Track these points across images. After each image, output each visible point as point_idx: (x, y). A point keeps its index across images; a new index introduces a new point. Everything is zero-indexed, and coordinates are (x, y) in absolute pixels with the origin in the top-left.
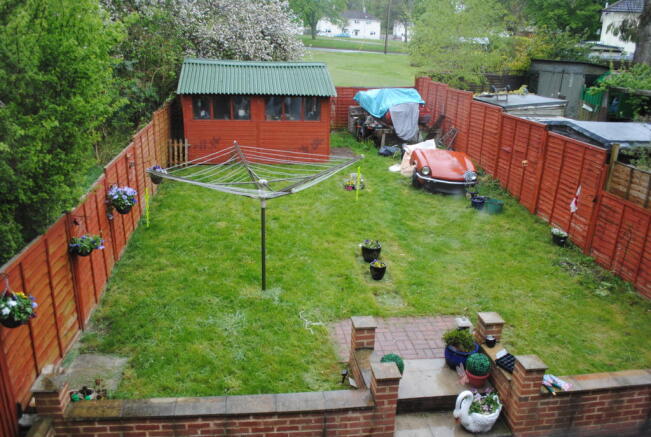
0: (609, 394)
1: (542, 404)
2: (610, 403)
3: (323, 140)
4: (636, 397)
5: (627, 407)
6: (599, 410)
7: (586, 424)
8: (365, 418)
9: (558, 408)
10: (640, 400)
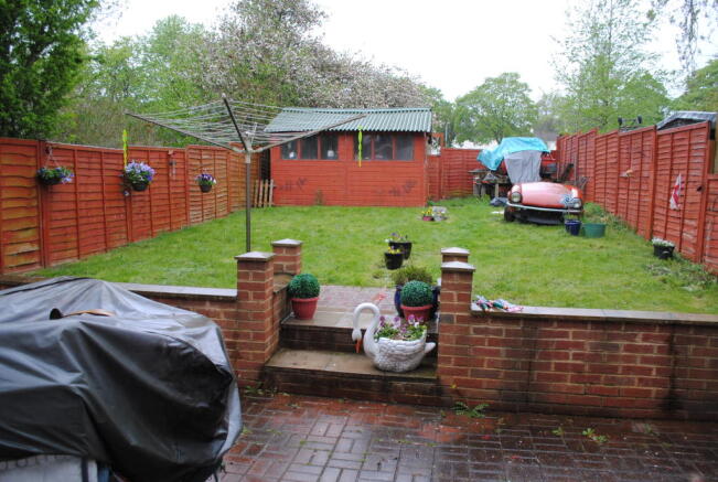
0: (589, 330)
1: (476, 331)
2: (594, 347)
3: (415, 182)
4: (639, 342)
5: (628, 359)
6: (576, 356)
7: (559, 378)
8: (226, 314)
9: (504, 343)
10: (648, 349)
